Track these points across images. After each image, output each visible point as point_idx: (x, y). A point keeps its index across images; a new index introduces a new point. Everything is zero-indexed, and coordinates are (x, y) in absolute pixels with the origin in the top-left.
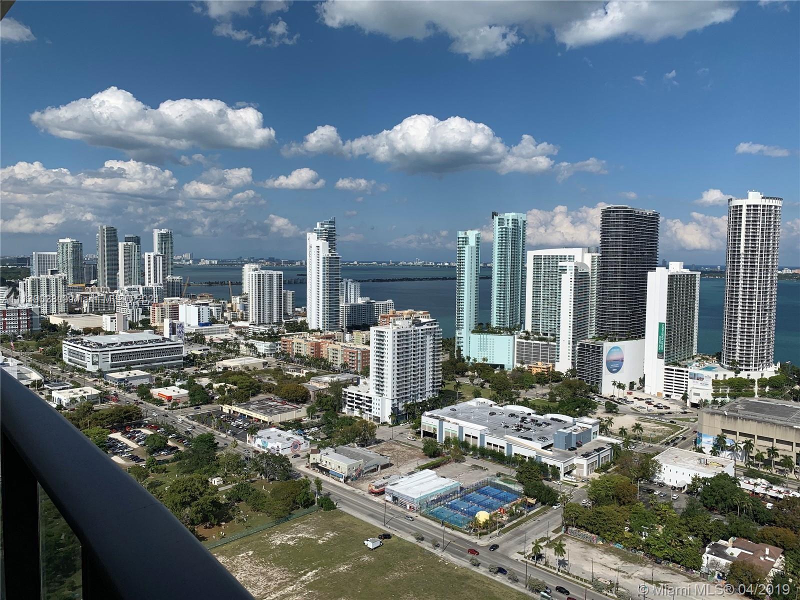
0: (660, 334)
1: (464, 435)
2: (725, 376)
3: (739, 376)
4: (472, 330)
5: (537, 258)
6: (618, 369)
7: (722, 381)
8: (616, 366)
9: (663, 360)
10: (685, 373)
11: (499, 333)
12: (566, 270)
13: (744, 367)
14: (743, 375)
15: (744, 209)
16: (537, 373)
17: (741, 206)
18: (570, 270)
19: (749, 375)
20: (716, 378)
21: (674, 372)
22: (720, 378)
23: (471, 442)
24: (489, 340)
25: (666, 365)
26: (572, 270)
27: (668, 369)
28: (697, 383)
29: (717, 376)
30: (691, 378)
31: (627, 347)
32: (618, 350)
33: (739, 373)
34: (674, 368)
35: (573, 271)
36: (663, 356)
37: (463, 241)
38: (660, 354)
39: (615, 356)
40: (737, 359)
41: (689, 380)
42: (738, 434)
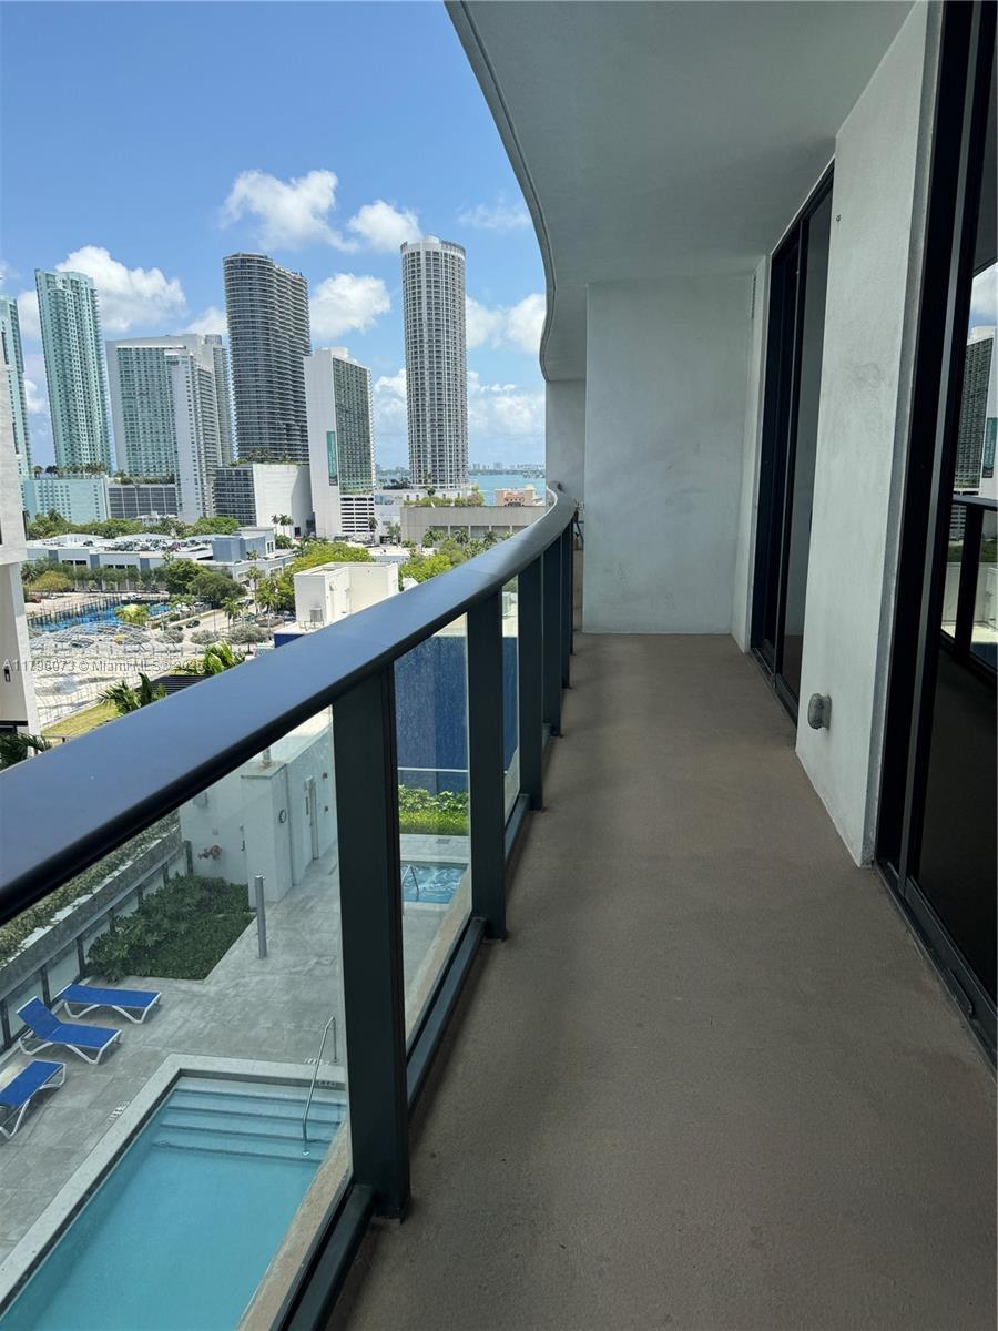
0: (329, 450)
2: (418, 496)
3: (434, 496)
5: (124, 354)
9: (338, 487)
10: (368, 502)
11: (76, 476)
12: (177, 362)
13: (438, 484)
14: (438, 495)
17: (418, 253)
18: (183, 362)
19: (444, 494)
20: (408, 500)
21: (354, 502)
24: (59, 489)
25: (341, 493)
26: (186, 363)
27: (345, 499)
29: (408, 496)
30: (377, 503)
33: (434, 492)
34: (353, 497)
35: (190, 365)
36: (336, 481)
38: (333, 479)
41: (375, 507)
42: (449, 528)
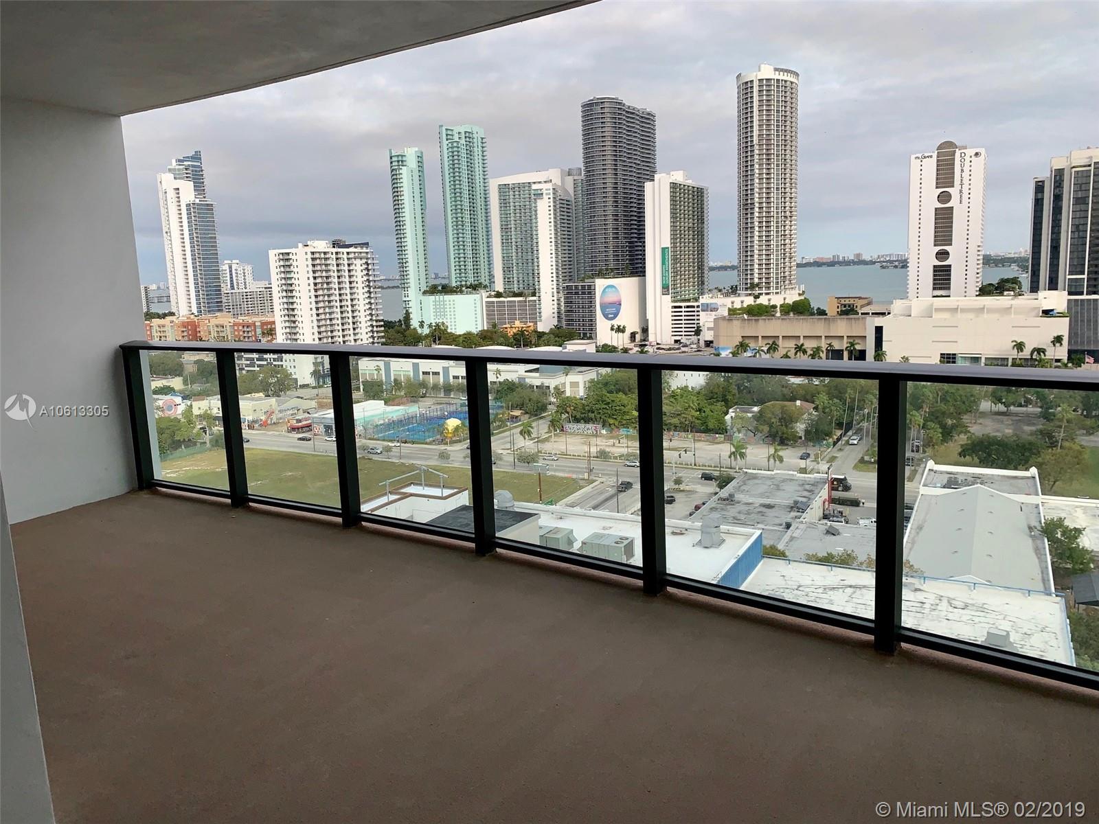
0: (663, 263)
1: (421, 373)
2: (742, 302)
3: (759, 301)
4: (422, 291)
5: (503, 189)
6: (616, 315)
7: (739, 309)
8: (612, 310)
9: (669, 296)
11: (461, 292)
12: (542, 194)
13: (764, 291)
14: (763, 300)
15: (756, 84)
16: (515, 334)
17: (752, 81)
18: (547, 194)
19: (769, 300)
20: (733, 306)
22: (738, 305)
23: (431, 379)
24: (448, 303)
25: (673, 301)
26: (549, 194)
27: (675, 307)
28: (710, 315)
29: (733, 303)
30: (702, 311)
31: (625, 287)
32: (614, 289)
33: (759, 298)
34: (683, 304)
35: (551, 196)
36: (668, 290)
37: (398, 161)
38: (665, 290)
39: (611, 298)
40: (756, 281)
41: (701, 313)
42: (760, 338)
